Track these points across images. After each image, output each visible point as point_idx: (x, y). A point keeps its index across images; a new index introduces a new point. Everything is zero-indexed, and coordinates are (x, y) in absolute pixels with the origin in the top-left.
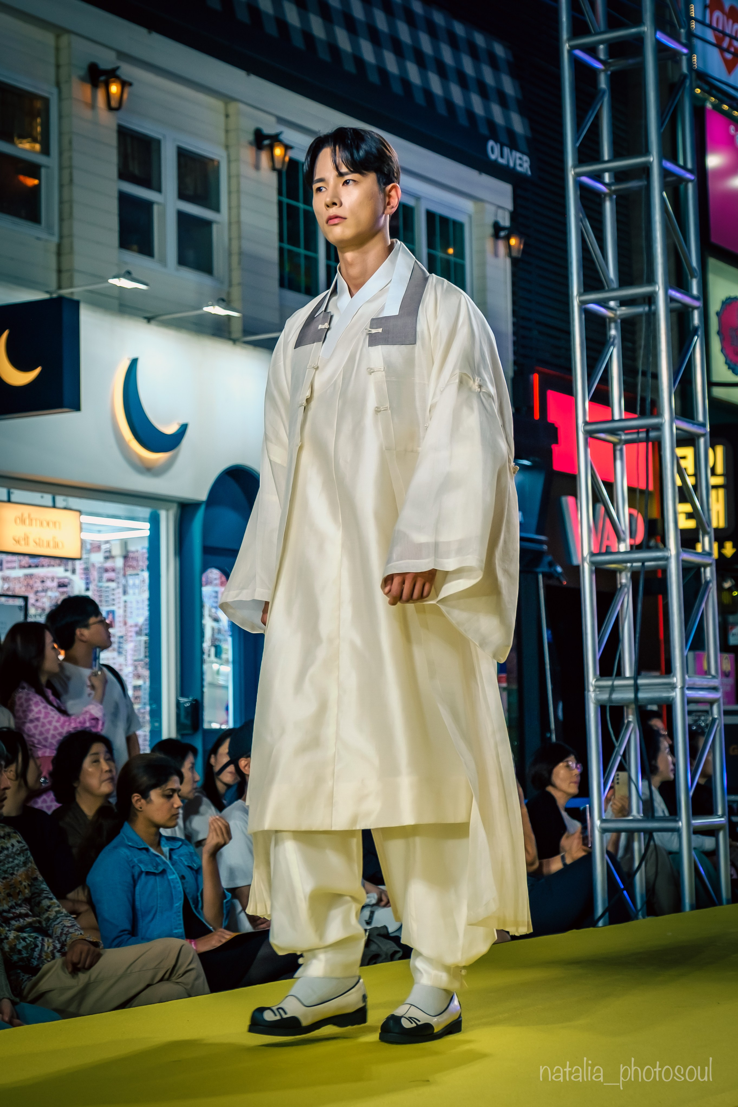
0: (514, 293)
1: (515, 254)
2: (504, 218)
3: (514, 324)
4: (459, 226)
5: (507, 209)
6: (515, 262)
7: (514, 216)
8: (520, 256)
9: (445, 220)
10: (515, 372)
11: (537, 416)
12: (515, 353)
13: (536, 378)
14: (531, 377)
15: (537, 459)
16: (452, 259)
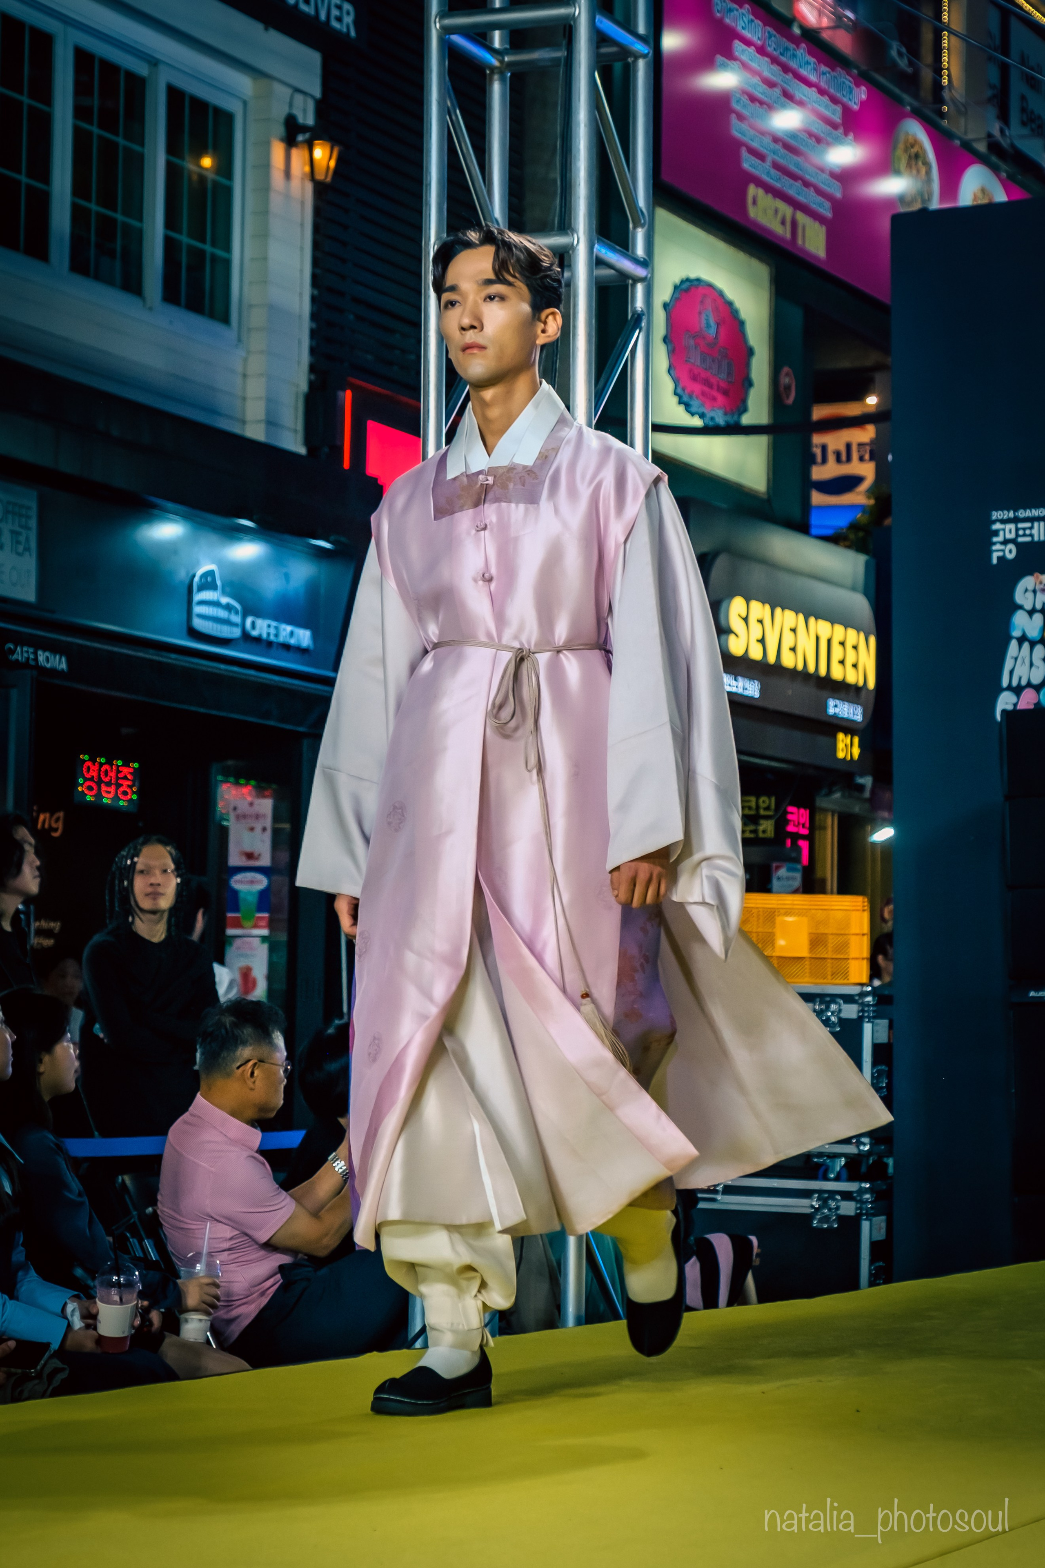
0: (316, 245)
1: (320, 176)
2: (305, 111)
3: (314, 299)
4: (225, 119)
5: (312, 97)
6: (321, 189)
7: (322, 107)
8: (329, 179)
9: (200, 106)
10: (311, 384)
11: (346, 464)
12: (313, 351)
13: (347, 397)
14: (341, 394)
15: (343, 539)
16: (211, 176)
